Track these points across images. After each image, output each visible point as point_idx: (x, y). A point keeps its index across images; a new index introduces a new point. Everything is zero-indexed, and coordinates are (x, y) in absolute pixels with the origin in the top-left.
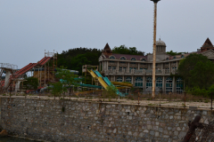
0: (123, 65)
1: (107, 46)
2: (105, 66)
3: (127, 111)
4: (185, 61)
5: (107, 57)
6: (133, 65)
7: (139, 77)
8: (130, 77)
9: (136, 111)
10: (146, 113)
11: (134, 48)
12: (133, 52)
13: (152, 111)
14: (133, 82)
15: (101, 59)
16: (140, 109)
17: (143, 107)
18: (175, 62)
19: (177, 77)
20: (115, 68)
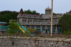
0: (30, 19)
1: (22, 10)
2: (21, 20)
3: (51, 44)
4: (62, 18)
5: (22, 15)
6: (35, 20)
7: (39, 26)
8: (34, 26)
9: (57, 44)
10: (63, 45)
11: (35, 11)
12: (34, 13)
13: (66, 44)
14: (35, 29)
15: (18, 16)
16: (59, 43)
17: (61, 42)
18: (57, 18)
19: (58, 26)
20: (26, 21)
